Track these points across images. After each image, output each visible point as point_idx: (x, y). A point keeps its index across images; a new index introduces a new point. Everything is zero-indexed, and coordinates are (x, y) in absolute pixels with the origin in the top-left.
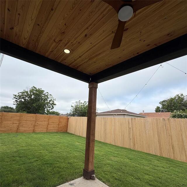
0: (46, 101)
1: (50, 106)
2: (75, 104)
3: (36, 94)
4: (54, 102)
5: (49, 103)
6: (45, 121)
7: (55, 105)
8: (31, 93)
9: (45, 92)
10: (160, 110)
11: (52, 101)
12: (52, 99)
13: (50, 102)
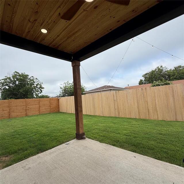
0: (33, 86)
1: (38, 90)
2: (63, 85)
3: (21, 79)
4: (42, 85)
5: (36, 87)
6: (36, 104)
7: (43, 88)
8: (14, 79)
9: (29, 77)
10: (143, 83)
11: (40, 85)
12: (39, 83)
13: (38, 86)
